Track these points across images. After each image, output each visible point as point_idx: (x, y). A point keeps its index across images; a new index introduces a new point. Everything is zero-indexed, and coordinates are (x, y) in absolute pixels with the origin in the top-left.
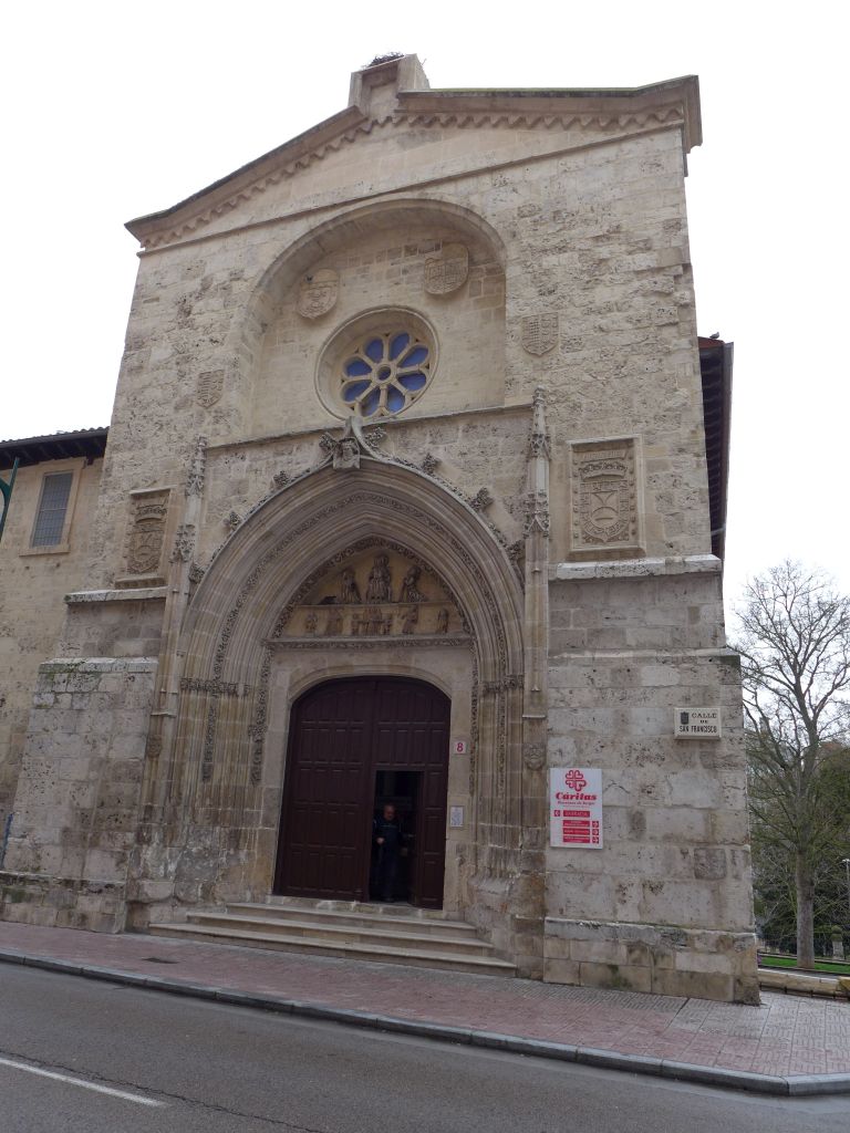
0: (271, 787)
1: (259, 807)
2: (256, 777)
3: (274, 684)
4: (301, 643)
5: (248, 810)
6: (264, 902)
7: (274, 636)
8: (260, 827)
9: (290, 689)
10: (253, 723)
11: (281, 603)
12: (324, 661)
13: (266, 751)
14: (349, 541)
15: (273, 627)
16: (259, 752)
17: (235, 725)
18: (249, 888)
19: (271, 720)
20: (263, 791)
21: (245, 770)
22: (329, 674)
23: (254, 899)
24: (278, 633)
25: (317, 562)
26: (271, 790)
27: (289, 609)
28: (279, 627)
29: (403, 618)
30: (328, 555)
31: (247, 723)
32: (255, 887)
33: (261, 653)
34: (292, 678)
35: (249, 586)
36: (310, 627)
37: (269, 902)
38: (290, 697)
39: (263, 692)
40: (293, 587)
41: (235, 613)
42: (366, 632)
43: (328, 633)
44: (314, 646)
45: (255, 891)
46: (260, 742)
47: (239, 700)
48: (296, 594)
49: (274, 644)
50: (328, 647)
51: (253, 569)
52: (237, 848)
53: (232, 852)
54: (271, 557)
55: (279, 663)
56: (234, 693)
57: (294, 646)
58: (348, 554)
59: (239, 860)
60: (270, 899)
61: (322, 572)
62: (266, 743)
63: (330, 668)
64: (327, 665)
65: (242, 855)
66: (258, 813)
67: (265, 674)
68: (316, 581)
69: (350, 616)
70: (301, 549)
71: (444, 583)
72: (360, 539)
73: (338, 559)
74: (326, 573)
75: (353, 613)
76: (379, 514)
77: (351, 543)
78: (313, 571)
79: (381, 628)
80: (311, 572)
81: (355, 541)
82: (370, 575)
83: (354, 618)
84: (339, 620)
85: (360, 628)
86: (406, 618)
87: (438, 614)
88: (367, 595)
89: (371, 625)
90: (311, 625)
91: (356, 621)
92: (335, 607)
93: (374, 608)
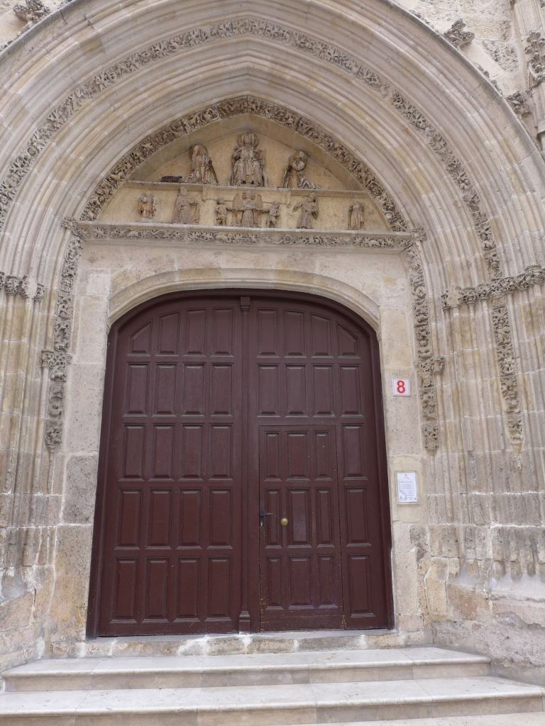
0: (80, 454)
1: (59, 490)
2: (53, 439)
3: (83, 292)
4: (137, 228)
5: (39, 494)
6: (72, 655)
7: (84, 216)
8: (61, 524)
9: (111, 300)
10: (49, 348)
11: (100, 167)
12: (172, 262)
13: (69, 397)
14: (213, 96)
15: (84, 203)
16: (58, 397)
17: (19, 347)
18: (42, 633)
19: (78, 349)
20: (66, 461)
21: (35, 424)
22: (179, 282)
23: (52, 653)
24: (92, 215)
25: (162, 118)
26: (81, 459)
27: (112, 181)
28: (94, 206)
29: (295, 209)
30: (179, 111)
31: (37, 348)
32: (54, 631)
33: (61, 242)
34: (114, 285)
35: (53, 125)
36: (143, 210)
37: (83, 653)
38: (109, 315)
39: (65, 302)
40: (119, 149)
41: (24, 161)
42: (241, 223)
43: (177, 217)
44: (158, 235)
45: (54, 638)
46: (59, 379)
47: (29, 303)
48: (123, 161)
49: (86, 228)
50: (181, 238)
52: (21, 563)
53: (11, 573)
54: (93, 88)
55: (92, 260)
56: (21, 293)
57: (121, 233)
58: (208, 116)
59: (25, 585)
60: (83, 647)
61: (167, 134)
62: (69, 384)
63: (181, 272)
64: (176, 267)
65: (31, 576)
66: (57, 500)
67: (69, 275)
68: (156, 148)
69: (211, 202)
70: (142, 89)
71: (361, 166)
72: (231, 96)
73: (193, 121)
74: (172, 140)
75: (216, 198)
76: (269, 58)
77: (216, 100)
78: (154, 129)
79: (264, 219)
80: (150, 132)
81: (223, 98)
82: (236, 154)
83: (218, 203)
84: (193, 205)
85: (230, 217)
86: (300, 210)
87: (347, 209)
88: (233, 180)
89: (247, 213)
90: (146, 208)
91: (222, 208)
92: (185, 186)
93: (248, 192)
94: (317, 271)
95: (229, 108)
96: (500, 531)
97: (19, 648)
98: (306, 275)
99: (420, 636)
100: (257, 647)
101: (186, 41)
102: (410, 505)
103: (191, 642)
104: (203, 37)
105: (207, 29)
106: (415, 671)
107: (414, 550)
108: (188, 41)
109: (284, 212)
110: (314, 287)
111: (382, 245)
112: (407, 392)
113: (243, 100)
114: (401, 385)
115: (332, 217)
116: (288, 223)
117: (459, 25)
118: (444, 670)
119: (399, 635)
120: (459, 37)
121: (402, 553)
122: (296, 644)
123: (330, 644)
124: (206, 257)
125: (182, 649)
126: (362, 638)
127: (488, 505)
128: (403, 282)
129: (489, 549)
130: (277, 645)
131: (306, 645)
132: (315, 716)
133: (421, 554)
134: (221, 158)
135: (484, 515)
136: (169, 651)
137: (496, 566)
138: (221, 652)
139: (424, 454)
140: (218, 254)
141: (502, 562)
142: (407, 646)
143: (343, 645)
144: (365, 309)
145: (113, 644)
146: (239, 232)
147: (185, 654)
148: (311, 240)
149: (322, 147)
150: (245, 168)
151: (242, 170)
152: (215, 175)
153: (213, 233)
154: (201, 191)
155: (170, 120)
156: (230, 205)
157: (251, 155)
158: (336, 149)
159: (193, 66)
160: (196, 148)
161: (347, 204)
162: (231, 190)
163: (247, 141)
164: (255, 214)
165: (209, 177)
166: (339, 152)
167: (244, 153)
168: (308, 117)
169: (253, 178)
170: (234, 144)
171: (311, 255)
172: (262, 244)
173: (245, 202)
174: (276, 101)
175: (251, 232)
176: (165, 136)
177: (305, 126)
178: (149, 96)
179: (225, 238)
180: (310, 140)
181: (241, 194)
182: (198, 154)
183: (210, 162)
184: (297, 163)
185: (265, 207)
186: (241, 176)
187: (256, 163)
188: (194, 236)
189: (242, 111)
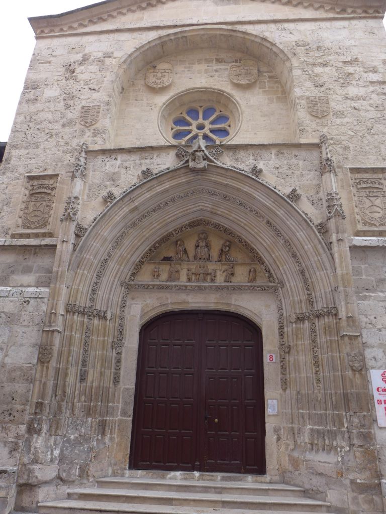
0: (127, 387)
1: (118, 402)
2: (116, 380)
3: (129, 313)
4: (152, 285)
5: (111, 404)
6: (123, 476)
7: (130, 280)
8: (119, 418)
9: (141, 317)
10: (115, 340)
11: (136, 258)
12: (167, 299)
13: (123, 361)
14: (186, 220)
15: (130, 274)
16: (119, 361)
17: (104, 341)
18: (110, 465)
19: (127, 340)
20: (122, 389)
21: (109, 374)
22: (170, 308)
23: (114, 474)
24: (133, 278)
25: (164, 232)
26: (127, 389)
27: (141, 262)
28: (134, 274)
29: (224, 272)
30: (170, 229)
31: (110, 340)
32: (115, 464)
33: (119, 292)
34: (142, 310)
35: (117, 243)
36: (155, 275)
37: (127, 475)
38: (140, 324)
39: (122, 319)
40: (145, 248)
41: (106, 260)
42: (198, 280)
43: (170, 279)
44: (161, 288)
45: (115, 468)
46: (119, 354)
47: (108, 322)
48: (146, 253)
49: (131, 285)
50: (171, 289)
51: (121, 232)
52: (103, 434)
53: (100, 438)
54: (134, 225)
55: (133, 299)
56: (105, 318)
57: (145, 287)
58: (184, 229)
59: (105, 443)
60: (128, 473)
61: (165, 239)
62: (123, 355)
63: (171, 303)
64: (169, 301)
65: (107, 439)
66: (118, 407)
67: (123, 307)
68: (160, 245)
69: (185, 269)
70: (154, 222)
71: (254, 250)
72: (193, 220)
73: (177, 232)
74: (167, 241)
75: (187, 268)
76: (211, 203)
77: (187, 222)
78: (159, 238)
79: (209, 278)
80: (158, 239)
81: (190, 221)
82: (197, 245)
83: (188, 271)
84: (177, 272)
85: (193, 277)
86: (226, 272)
87: (248, 271)
88: (195, 257)
89: (201, 275)
90: (156, 274)
91: (190, 273)
92: (174, 263)
93: (202, 265)
94: (233, 303)
95: (193, 224)
96: (311, 430)
97: (102, 470)
98: (228, 304)
99: (277, 478)
100: (201, 478)
101: (173, 200)
102: (273, 415)
103: (173, 474)
104: (180, 198)
105: (182, 195)
106: (269, 492)
107: (275, 437)
108: (174, 201)
109: (219, 273)
110: (232, 309)
111: (263, 289)
112: (274, 361)
113: (201, 220)
114: (271, 357)
115: (241, 275)
116: (220, 279)
117: (294, 190)
118: (282, 493)
119: (267, 478)
120: (294, 196)
121: (270, 438)
122: (219, 478)
123: (235, 479)
124: (183, 297)
125: (169, 476)
126: (250, 478)
127: (306, 417)
128: (274, 307)
129: (306, 438)
130: (210, 478)
131: (223, 479)
132: (221, 505)
133: (279, 439)
134: (190, 245)
135: (304, 421)
136: (163, 477)
137: (309, 446)
138: (186, 479)
139: (281, 391)
140: (187, 295)
141: (312, 444)
142: (270, 483)
143: (240, 480)
144: (256, 320)
145: (140, 472)
146: (197, 286)
147: (170, 479)
148: (230, 289)
149: (236, 240)
150: (201, 252)
151: (199, 253)
152: (188, 255)
153: (186, 287)
154: (180, 264)
155: (166, 233)
156: (193, 271)
157: (204, 244)
158: (242, 242)
159: (177, 210)
160: (179, 242)
161: (247, 268)
162: (194, 264)
163: (202, 237)
164: (205, 275)
165: (184, 257)
166: (244, 244)
167: (201, 244)
168: (229, 228)
169: (204, 257)
170: (196, 238)
171: (230, 294)
172: (207, 291)
173: (200, 270)
174: (215, 221)
175: (202, 286)
176: (164, 240)
177: (228, 232)
178: (158, 225)
179: (190, 288)
180: (231, 238)
181: (199, 266)
182: (180, 246)
183: (185, 249)
184: (225, 248)
185: (210, 271)
186: (199, 256)
187: (206, 249)
188: (177, 288)
189: (200, 225)
